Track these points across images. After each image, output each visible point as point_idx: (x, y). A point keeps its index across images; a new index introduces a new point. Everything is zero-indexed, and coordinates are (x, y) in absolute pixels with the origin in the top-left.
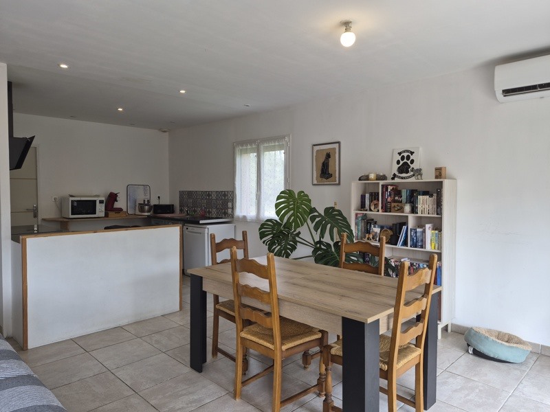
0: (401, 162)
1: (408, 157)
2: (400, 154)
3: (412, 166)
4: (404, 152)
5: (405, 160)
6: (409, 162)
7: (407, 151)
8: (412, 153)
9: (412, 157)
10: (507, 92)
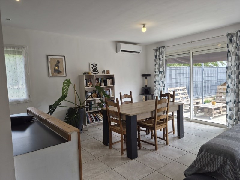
0: (93, 68)
1: (95, 66)
2: (92, 65)
3: (97, 69)
4: (94, 64)
5: (95, 67)
6: (96, 68)
7: (95, 64)
8: (96, 65)
9: (97, 66)
10: (122, 51)
